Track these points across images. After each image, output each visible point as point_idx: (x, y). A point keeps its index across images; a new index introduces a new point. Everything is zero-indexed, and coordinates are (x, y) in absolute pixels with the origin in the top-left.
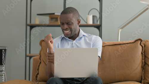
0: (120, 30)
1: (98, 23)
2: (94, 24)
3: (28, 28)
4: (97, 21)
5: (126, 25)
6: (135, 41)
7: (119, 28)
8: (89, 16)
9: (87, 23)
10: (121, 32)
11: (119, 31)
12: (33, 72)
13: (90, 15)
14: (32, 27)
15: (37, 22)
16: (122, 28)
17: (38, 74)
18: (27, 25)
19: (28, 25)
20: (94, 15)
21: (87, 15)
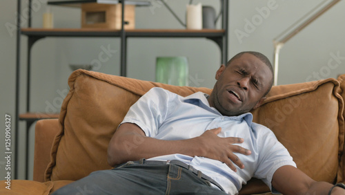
0: (279, 47)
1: (219, 27)
2: (205, 30)
3: (24, 40)
4: (215, 22)
5: (294, 33)
6: (319, 86)
7: (275, 39)
8: (192, 6)
9: (186, 26)
10: (281, 51)
11: (275, 49)
12: (37, 164)
13: (196, 4)
14: (34, 37)
15: (49, 25)
16: (284, 41)
17: (54, 165)
18: (20, 32)
19: (24, 33)
20: (207, 4)
21: (188, 6)
